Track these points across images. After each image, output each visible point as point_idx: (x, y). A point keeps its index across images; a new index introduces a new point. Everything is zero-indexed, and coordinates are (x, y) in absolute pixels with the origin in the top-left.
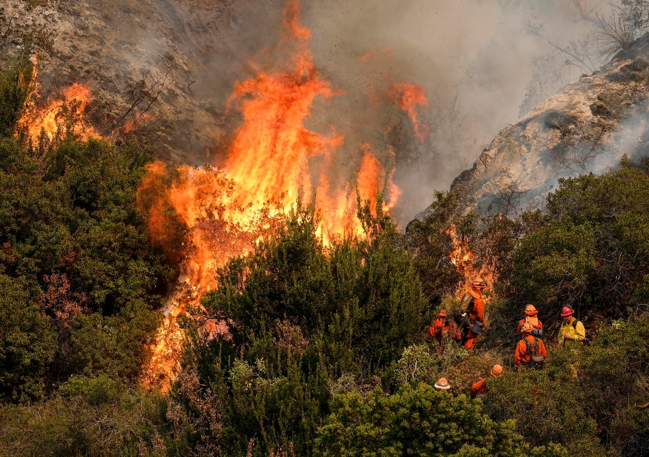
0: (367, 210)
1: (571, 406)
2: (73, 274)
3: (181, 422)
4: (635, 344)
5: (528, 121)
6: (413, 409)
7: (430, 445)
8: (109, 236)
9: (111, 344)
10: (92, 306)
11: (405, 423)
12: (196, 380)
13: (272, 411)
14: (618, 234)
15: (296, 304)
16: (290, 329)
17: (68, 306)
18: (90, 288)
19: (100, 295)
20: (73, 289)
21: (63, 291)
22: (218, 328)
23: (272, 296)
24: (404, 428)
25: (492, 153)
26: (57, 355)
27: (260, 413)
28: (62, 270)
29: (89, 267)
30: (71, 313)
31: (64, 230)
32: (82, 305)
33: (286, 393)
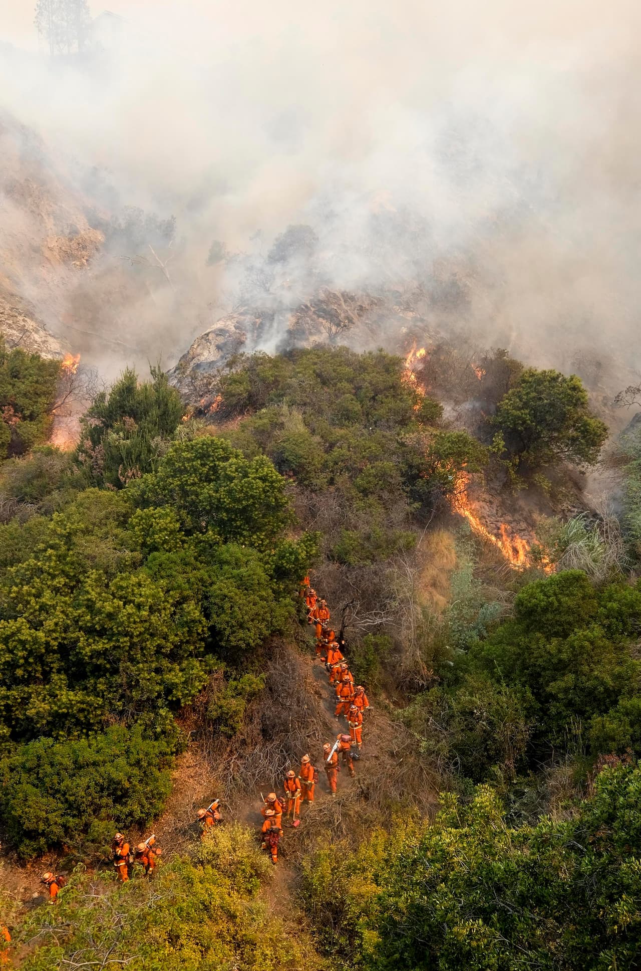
0: (154, 371)
1: (252, 443)
2: (15, 405)
3: (85, 461)
4: (272, 418)
5: (209, 333)
6: (203, 444)
7: (211, 459)
8: (28, 388)
9: (35, 432)
10: (24, 418)
11: (201, 451)
12: (90, 443)
13: (129, 453)
14: (258, 375)
15: (132, 410)
16: (130, 421)
17: (14, 419)
18: (23, 410)
19: (27, 413)
20: (15, 412)
21: (11, 413)
22: (95, 422)
23: (120, 407)
24: (200, 453)
25: (195, 346)
26: (12, 439)
27: (124, 455)
28: (9, 404)
29: (21, 401)
30: (15, 422)
31: (10, 387)
32: (20, 418)
33: (134, 446)
